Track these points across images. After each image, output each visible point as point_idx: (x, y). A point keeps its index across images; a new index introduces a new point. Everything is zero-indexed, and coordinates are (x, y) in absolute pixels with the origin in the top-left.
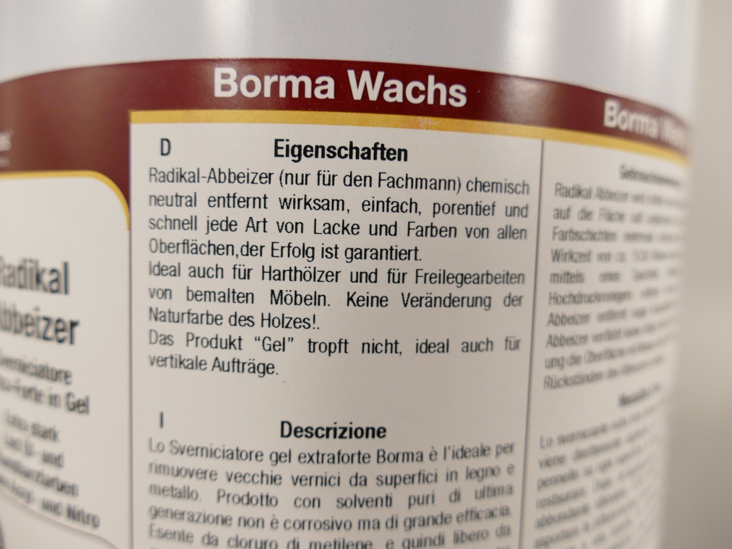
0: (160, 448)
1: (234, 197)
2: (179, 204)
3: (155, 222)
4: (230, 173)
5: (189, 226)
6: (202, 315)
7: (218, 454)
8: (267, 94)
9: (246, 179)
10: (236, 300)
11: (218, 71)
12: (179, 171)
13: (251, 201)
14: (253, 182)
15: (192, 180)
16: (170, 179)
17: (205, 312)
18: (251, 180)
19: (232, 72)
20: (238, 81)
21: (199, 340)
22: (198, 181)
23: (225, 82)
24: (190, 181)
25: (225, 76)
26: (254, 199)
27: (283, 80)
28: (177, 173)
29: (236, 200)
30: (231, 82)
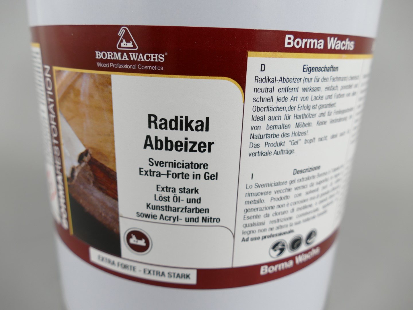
0: (251, 187)
1: (288, 88)
2: (266, 91)
3: (256, 99)
4: (287, 79)
5: (270, 100)
6: (272, 135)
7: (273, 185)
8: (303, 47)
9: (292, 81)
10: (284, 128)
11: (287, 36)
12: (268, 78)
13: (293, 89)
14: (295, 82)
15: (273, 81)
16: (264, 81)
17: (273, 134)
18: (294, 81)
19: (292, 37)
20: (294, 41)
21: (270, 144)
22: (275, 82)
23: (289, 41)
24: (272, 82)
25: (289, 39)
26: (295, 88)
27: (309, 41)
28: (267, 78)
29: (288, 89)
30: (291, 41)
